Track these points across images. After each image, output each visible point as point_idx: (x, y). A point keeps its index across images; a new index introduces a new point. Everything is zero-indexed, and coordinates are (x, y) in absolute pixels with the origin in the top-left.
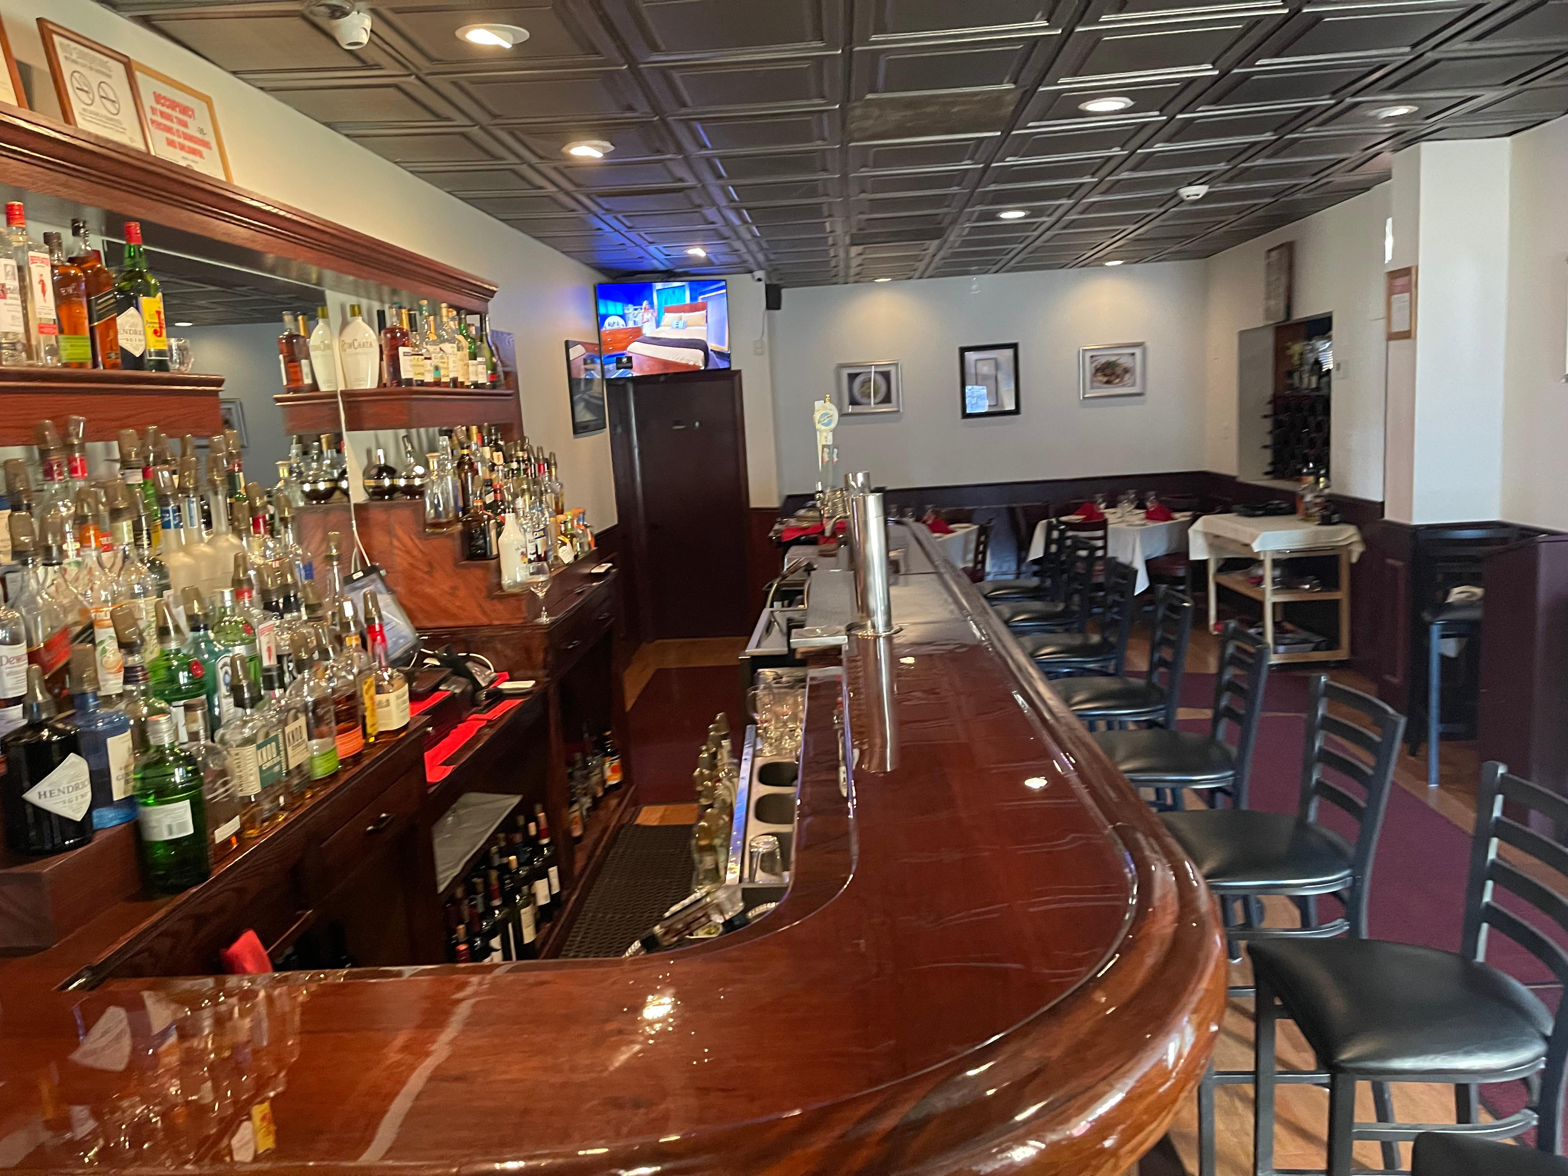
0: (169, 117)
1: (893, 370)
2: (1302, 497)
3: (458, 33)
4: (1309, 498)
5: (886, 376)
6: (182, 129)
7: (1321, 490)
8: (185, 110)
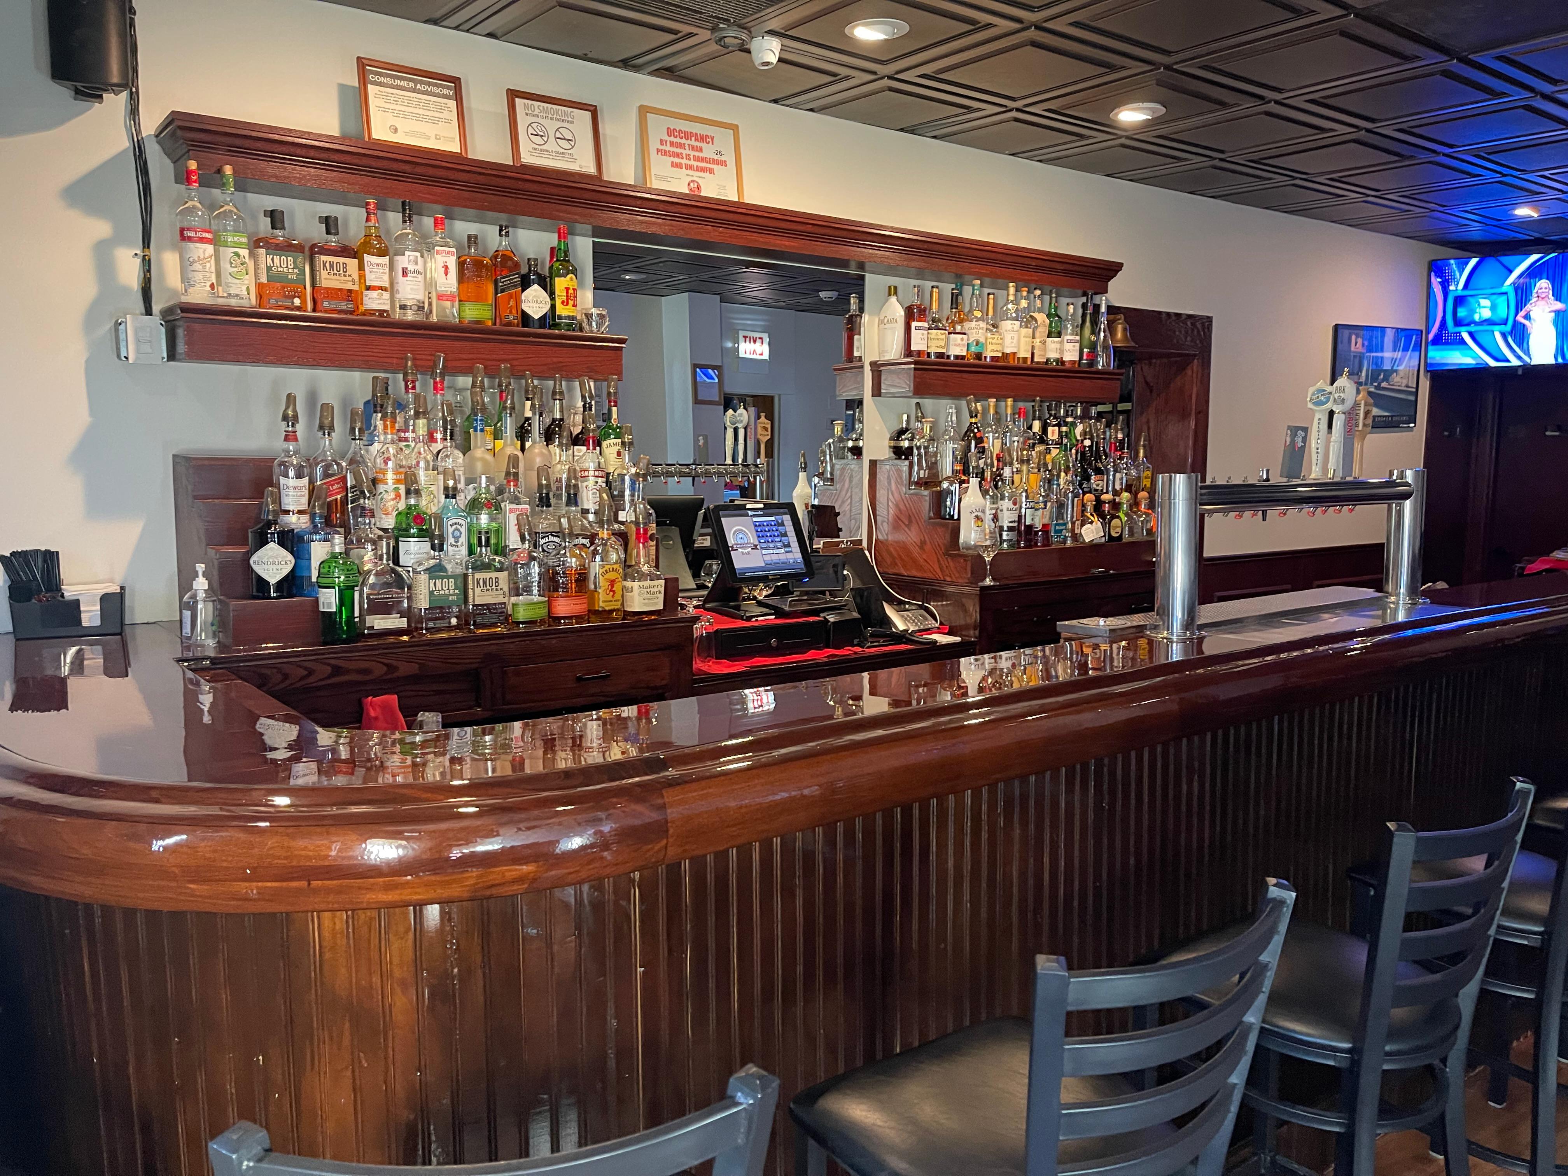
0: (681, 146)
3: (847, 31)
6: (697, 154)
8: (702, 138)
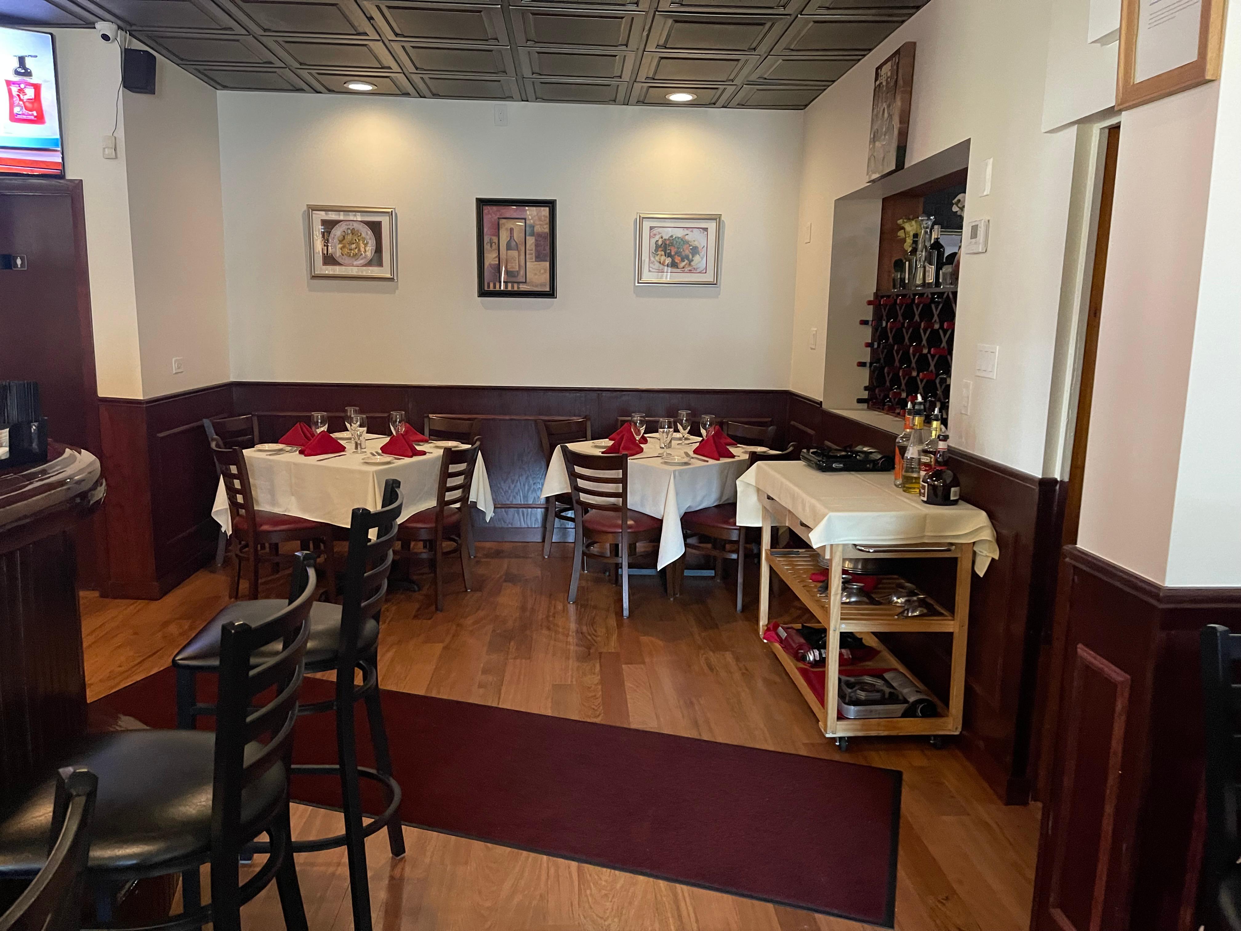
1: (385, 221)
2: (903, 450)
4: (912, 452)
5: (375, 227)
7: (932, 442)
